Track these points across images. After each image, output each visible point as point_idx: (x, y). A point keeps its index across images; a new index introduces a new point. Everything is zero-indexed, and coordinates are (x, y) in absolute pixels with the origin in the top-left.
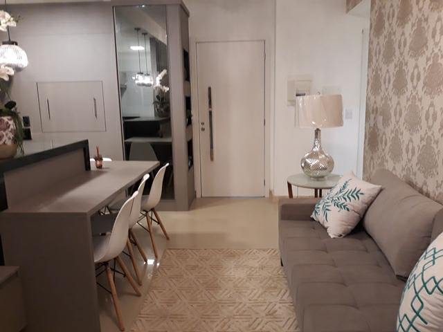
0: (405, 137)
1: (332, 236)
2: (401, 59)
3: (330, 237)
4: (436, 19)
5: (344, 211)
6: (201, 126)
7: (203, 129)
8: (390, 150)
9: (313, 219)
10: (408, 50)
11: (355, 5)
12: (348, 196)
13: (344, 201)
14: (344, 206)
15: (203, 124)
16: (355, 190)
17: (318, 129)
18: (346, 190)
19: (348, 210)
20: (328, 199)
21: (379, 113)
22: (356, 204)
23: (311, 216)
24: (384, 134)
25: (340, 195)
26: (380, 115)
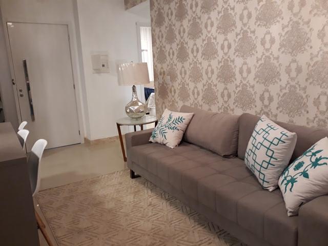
0: (191, 86)
1: (172, 148)
2: (182, 41)
3: (171, 148)
4: (207, 18)
5: (176, 131)
6: (20, 93)
7: (21, 96)
8: (179, 96)
9: (151, 142)
10: (187, 35)
11: (134, 5)
12: (176, 122)
13: (174, 125)
14: (176, 128)
15: (21, 91)
16: (179, 118)
17: (134, 86)
18: (173, 119)
19: (178, 130)
20: (162, 126)
21: (166, 74)
22: (181, 126)
23: (150, 141)
24: (173, 86)
25: (170, 122)
26: (168, 75)
